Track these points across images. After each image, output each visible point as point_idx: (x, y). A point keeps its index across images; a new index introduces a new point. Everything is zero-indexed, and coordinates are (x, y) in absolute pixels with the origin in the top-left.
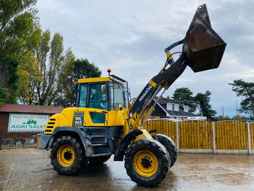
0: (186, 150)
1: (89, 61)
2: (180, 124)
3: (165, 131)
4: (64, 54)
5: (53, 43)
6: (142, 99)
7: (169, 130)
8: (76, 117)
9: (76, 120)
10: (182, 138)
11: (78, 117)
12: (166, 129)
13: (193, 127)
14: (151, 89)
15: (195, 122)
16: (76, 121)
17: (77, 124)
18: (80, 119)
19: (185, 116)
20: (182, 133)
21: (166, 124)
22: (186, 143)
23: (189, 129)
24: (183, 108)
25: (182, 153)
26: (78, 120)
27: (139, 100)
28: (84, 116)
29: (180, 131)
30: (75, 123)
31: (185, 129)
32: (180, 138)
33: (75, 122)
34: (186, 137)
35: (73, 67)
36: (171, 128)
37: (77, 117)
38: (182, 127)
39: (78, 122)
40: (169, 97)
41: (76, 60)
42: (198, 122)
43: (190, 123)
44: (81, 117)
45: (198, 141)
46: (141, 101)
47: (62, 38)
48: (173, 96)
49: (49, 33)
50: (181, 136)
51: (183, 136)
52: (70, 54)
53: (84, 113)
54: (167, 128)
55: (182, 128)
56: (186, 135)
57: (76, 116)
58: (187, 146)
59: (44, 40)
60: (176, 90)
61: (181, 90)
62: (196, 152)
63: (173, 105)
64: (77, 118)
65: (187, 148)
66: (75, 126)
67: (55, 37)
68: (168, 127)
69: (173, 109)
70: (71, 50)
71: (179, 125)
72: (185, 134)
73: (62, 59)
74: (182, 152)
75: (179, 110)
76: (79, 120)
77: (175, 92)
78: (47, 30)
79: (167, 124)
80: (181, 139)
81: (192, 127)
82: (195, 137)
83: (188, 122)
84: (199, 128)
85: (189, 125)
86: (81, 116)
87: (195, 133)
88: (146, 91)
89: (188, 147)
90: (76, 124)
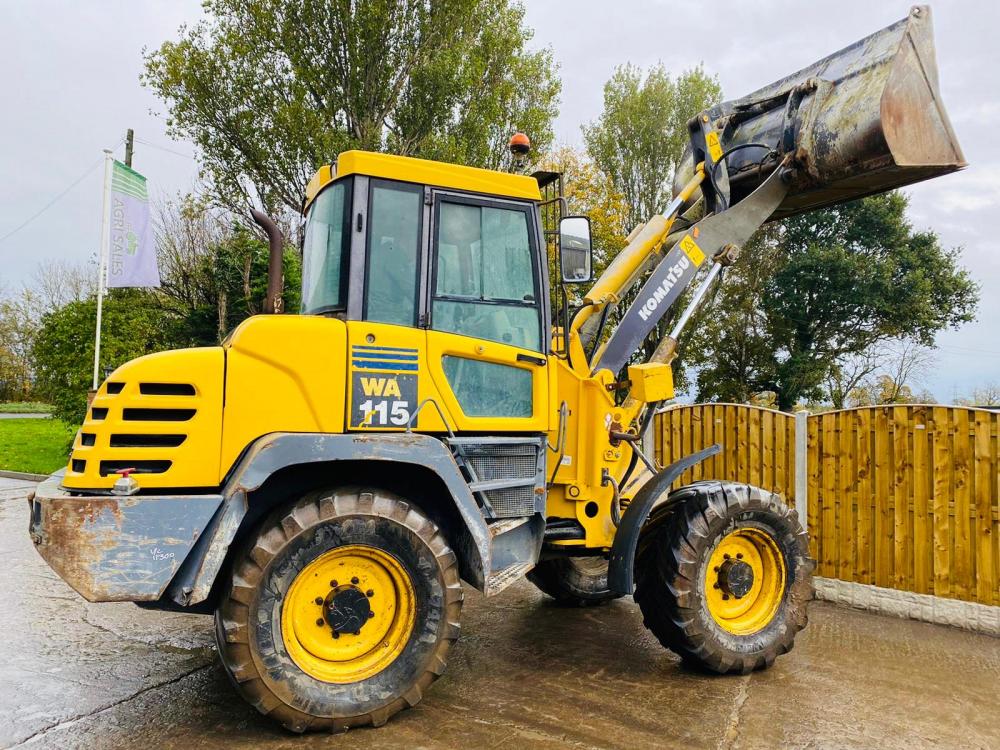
0: (849, 592)
2: (820, 431)
3: (745, 468)
6: (649, 313)
7: (762, 465)
8: (364, 380)
9: (368, 393)
10: (830, 515)
11: (378, 376)
12: (748, 457)
13: (902, 452)
14: (684, 271)
15: (916, 420)
16: (369, 403)
17: (376, 416)
18: (393, 388)
20: (831, 486)
21: (748, 428)
22: (856, 545)
23: (878, 460)
25: (825, 601)
26: (382, 398)
27: (640, 313)
28: (416, 376)
29: (821, 472)
30: (358, 416)
31: (850, 462)
32: (814, 513)
33: (362, 407)
34: (855, 507)
36: (774, 450)
37: (373, 380)
38: (829, 447)
39: (382, 407)
42: (940, 419)
43: (884, 422)
44: (399, 378)
45: (937, 540)
46: (645, 318)
50: (820, 501)
51: (831, 503)
53: (416, 358)
54: (754, 452)
55: (828, 455)
56: (851, 495)
57: (366, 369)
58: (861, 569)
62: (917, 614)
64: (370, 387)
65: (858, 578)
66: (360, 428)
68: (758, 443)
71: (810, 437)
72: (848, 490)
74: (827, 598)
76: (386, 394)
79: (754, 429)
80: (820, 518)
81: (896, 448)
82: (911, 512)
83: (873, 417)
84: (947, 459)
85: (873, 433)
86: (398, 372)
87: (919, 491)
88: (668, 277)
89: (864, 573)
90: (369, 421)
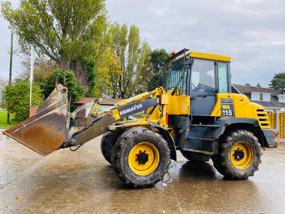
1: (166, 50)
4: (140, 46)
5: (131, 37)
19: (278, 107)
24: (278, 97)
35: (150, 58)
40: (260, 85)
41: (153, 50)
47: (138, 30)
48: (271, 83)
49: (126, 26)
52: (145, 45)
59: (122, 34)
60: (275, 76)
61: (280, 76)
63: (261, 95)
67: (131, 30)
69: (261, 99)
70: (147, 41)
73: (139, 51)
75: (270, 100)
77: (275, 78)
78: (124, 24)
